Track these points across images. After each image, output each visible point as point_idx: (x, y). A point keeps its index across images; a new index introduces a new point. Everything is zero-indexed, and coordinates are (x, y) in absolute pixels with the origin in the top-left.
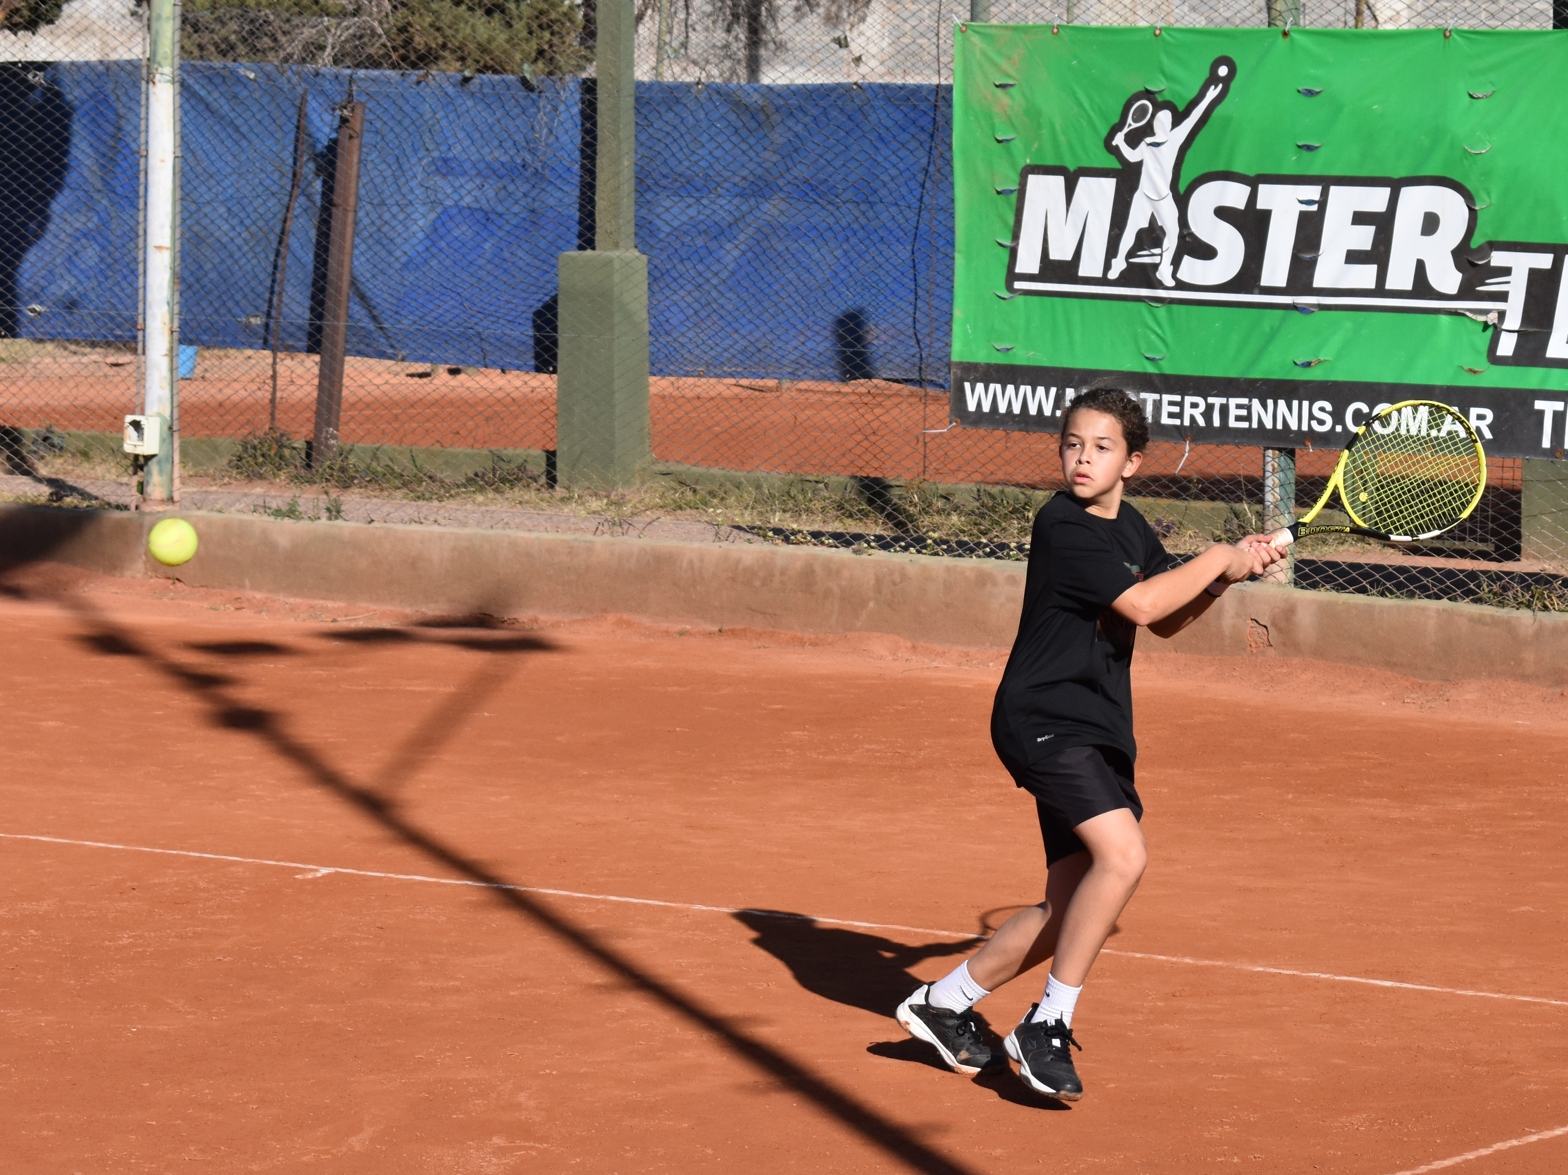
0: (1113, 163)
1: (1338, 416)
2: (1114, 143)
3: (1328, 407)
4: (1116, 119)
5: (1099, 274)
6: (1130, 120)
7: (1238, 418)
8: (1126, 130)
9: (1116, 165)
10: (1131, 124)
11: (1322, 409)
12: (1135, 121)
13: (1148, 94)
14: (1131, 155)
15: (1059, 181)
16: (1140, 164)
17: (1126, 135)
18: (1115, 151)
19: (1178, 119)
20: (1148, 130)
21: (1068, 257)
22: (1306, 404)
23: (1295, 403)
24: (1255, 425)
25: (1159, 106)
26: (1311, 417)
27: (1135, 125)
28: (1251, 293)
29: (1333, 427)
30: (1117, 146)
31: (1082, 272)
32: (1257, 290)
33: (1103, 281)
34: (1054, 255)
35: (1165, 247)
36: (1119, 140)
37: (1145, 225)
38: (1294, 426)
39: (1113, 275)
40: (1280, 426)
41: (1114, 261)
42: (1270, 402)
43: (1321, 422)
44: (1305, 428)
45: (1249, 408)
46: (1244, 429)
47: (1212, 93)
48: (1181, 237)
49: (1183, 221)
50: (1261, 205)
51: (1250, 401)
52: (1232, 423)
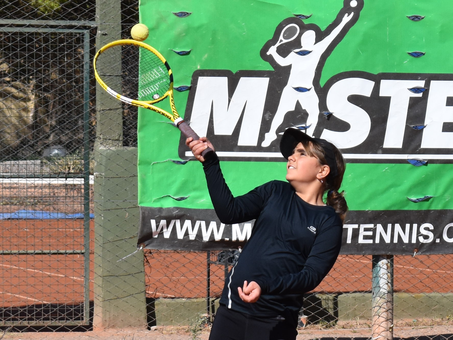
0: (267, 67)
1: (438, 233)
2: (268, 53)
3: (431, 227)
4: (271, 37)
5: (255, 144)
6: (281, 37)
7: (365, 237)
8: (278, 44)
9: (270, 68)
10: (282, 40)
11: (427, 229)
12: (285, 38)
13: (297, 19)
14: (282, 61)
15: (224, 80)
16: (289, 67)
17: (278, 48)
18: (270, 59)
19: (320, 36)
20: (297, 43)
21: (229, 132)
22: (415, 226)
23: (408, 226)
24: (377, 241)
25: (304, 28)
26: (419, 233)
27: (285, 41)
28: (376, 153)
29: (434, 240)
30: (270, 55)
31: (241, 142)
32: (380, 151)
33: (258, 148)
34: (217, 132)
35: (308, 124)
36: (272, 51)
37: (293, 109)
38: (406, 240)
39: (266, 144)
40: (396, 241)
41: (267, 135)
42: (390, 226)
43: (426, 237)
44: (414, 241)
45: (374, 230)
46: (369, 244)
47: (346, 19)
48: (321, 116)
49: (323, 105)
50: (383, 93)
51: (375, 226)
52: (361, 240)
